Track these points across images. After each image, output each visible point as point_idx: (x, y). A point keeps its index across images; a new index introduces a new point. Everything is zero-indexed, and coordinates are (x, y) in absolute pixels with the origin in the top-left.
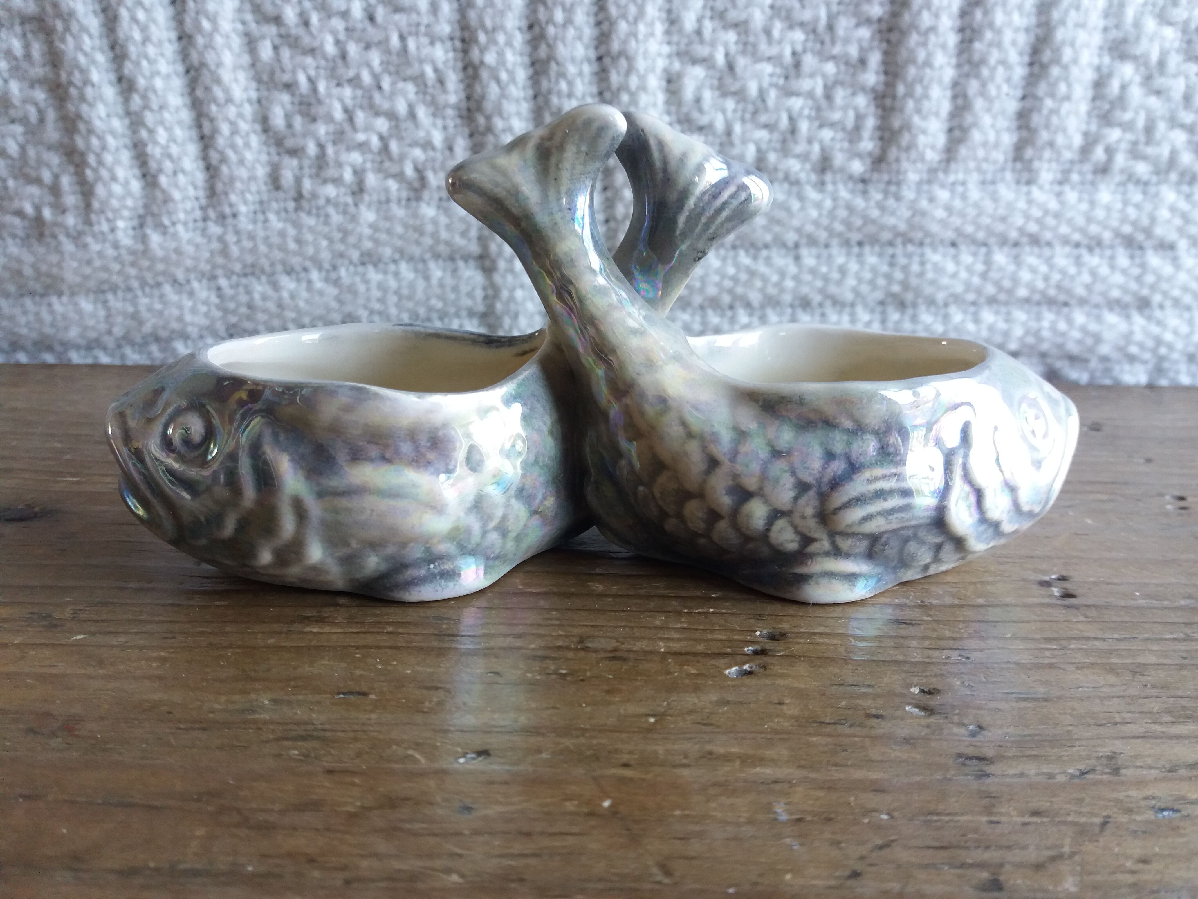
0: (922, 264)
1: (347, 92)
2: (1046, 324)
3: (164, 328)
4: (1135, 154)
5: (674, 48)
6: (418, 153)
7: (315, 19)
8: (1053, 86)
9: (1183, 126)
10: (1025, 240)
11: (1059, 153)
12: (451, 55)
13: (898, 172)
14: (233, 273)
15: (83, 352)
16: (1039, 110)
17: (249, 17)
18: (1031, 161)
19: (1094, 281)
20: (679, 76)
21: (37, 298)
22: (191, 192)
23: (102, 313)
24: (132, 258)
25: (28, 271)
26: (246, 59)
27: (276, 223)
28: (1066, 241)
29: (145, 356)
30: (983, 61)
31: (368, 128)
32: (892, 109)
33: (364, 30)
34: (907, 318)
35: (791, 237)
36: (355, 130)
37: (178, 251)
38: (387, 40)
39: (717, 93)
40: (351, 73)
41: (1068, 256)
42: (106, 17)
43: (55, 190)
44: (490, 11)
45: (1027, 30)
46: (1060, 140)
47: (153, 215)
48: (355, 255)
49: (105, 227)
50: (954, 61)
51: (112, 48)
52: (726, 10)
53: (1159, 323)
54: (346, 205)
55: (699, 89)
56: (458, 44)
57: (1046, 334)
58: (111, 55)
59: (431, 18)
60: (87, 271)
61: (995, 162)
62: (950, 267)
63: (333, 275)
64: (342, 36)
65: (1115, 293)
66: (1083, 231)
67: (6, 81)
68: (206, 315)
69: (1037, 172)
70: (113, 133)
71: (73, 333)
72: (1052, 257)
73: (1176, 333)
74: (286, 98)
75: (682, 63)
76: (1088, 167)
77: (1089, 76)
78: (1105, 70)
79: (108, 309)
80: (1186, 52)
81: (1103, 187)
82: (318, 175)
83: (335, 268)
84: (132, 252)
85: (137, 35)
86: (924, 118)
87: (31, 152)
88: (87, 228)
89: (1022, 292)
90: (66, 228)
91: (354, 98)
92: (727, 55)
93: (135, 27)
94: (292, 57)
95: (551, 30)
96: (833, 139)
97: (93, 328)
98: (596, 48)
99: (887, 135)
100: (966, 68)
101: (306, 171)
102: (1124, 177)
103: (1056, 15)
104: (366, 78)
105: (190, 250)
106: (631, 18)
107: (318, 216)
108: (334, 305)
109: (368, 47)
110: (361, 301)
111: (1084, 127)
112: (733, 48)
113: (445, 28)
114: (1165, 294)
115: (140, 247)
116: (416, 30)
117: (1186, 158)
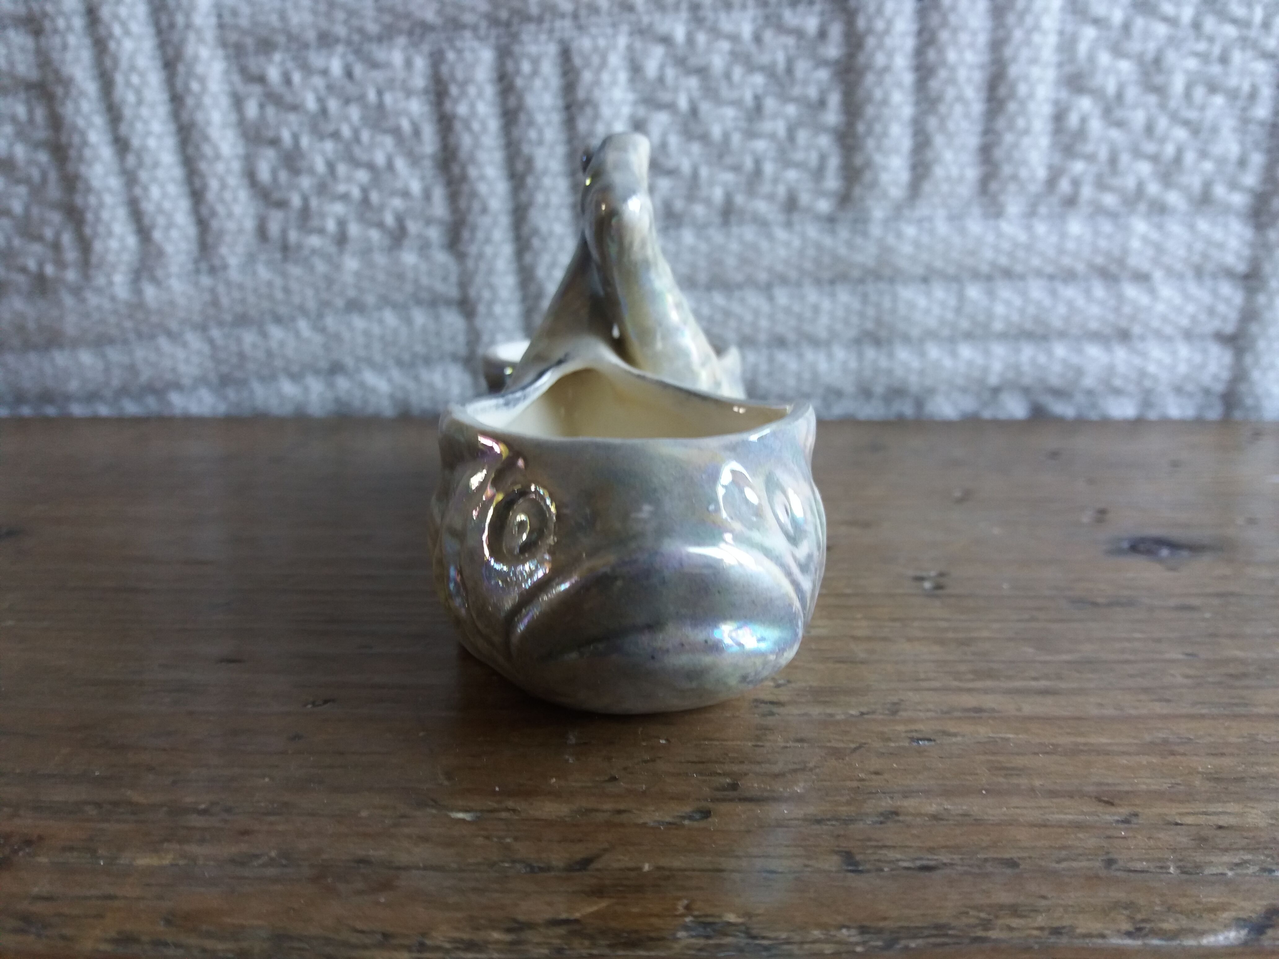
0: (894, 300)
1: (329, 146)
2: (1025, 358)
3: (159, 378)
4: (1101, 185)
5: (639, 95)
6: (397, 203)
7: (297, 77)
8: (1012, 120)
9: (1146, 157)
10: (997, 273)
11: (1024, 187)
12: (426, 108)
13: (864, 210)
14: (224, 323)
15: (83, 405)
16: (1001, 145)
17: (236, 78)
18: (996, 195)
19: (1071, 313)
21: (40, 352)
22: (184, 245)
23: (101, 365)
24: (128, 311)
25: (31, 325)
26: (233, 117)
27: (264, 273)
28: (1039, 273)
29: (141, 407)
30: (940, 98)
31: (349, 179)
32: (854, 148)
33: (342, 86)
34: (883, 355)
35: (763, 277)
36: (336, 181)
37: (171, 303)
38: (365, 95)
39: (683, 138)
40: (331, 128)
41: (1043, 289)
42: (103, 82)
43: (56, 246)
44: (460, 66)
45: (981, 67)
46: (1024, 173)
47: (148, 269)
48: (340, 303)
49: (102, 281)
50: (912, 99)
51: (109, 110)
52: (686, 56)
53: (1142, 355)
54: (331, 254)
56: (432, 97)
57: (1025, 367)
58: (107, 117)
59: (406, 73)
60: (86, 324)
61: (961, 197)
62: (923, 302)
63: (320, 323)
64: (323, 93)
65: (1094, 325)
66: (1055, 263)
67: (11, 144)
68: (200, 365)
69: (1004, 205)
70: (109, 191)
71: (73, 385)
72: (1026, 290)
73: (1159, 364)
74: (271, 153)
75: (647, 109)
76: (1054, 200)
77: (1047, 110)
78: (1063, 105)
79: (107, 361)
80: (1144, 83)
81: (1072, 219)
82: (302, 226)
83: (321, 316)
84: (128, 305)
85: (131, 98)
86: (886, 155)
87: (35, 211)
88: (86, 283)
89: (998, 326)
90: (67, 283)
91: (336, 151)
92: (690, 100)
93: (129, 90)
94: (276, 115)
95: (519, 82)
96: (798, 180)
97: (93, 380)
98: (564, 97)
99: (850, 174)
100: (925, 105)
101: (292, 222)
102: (1092, 209)
104: (346, 131)
105: (183, 301)
106: (594, 68)
107: (304, 266)
108: (321, 352)
109: (347, 102)
110: (347, 348)
111: (1047, 160)
112: (696, 94)
113: (419, 82)
114: (1145, 325)
115: (136, 300)
116: (391, 84)
117: (1153, 188)
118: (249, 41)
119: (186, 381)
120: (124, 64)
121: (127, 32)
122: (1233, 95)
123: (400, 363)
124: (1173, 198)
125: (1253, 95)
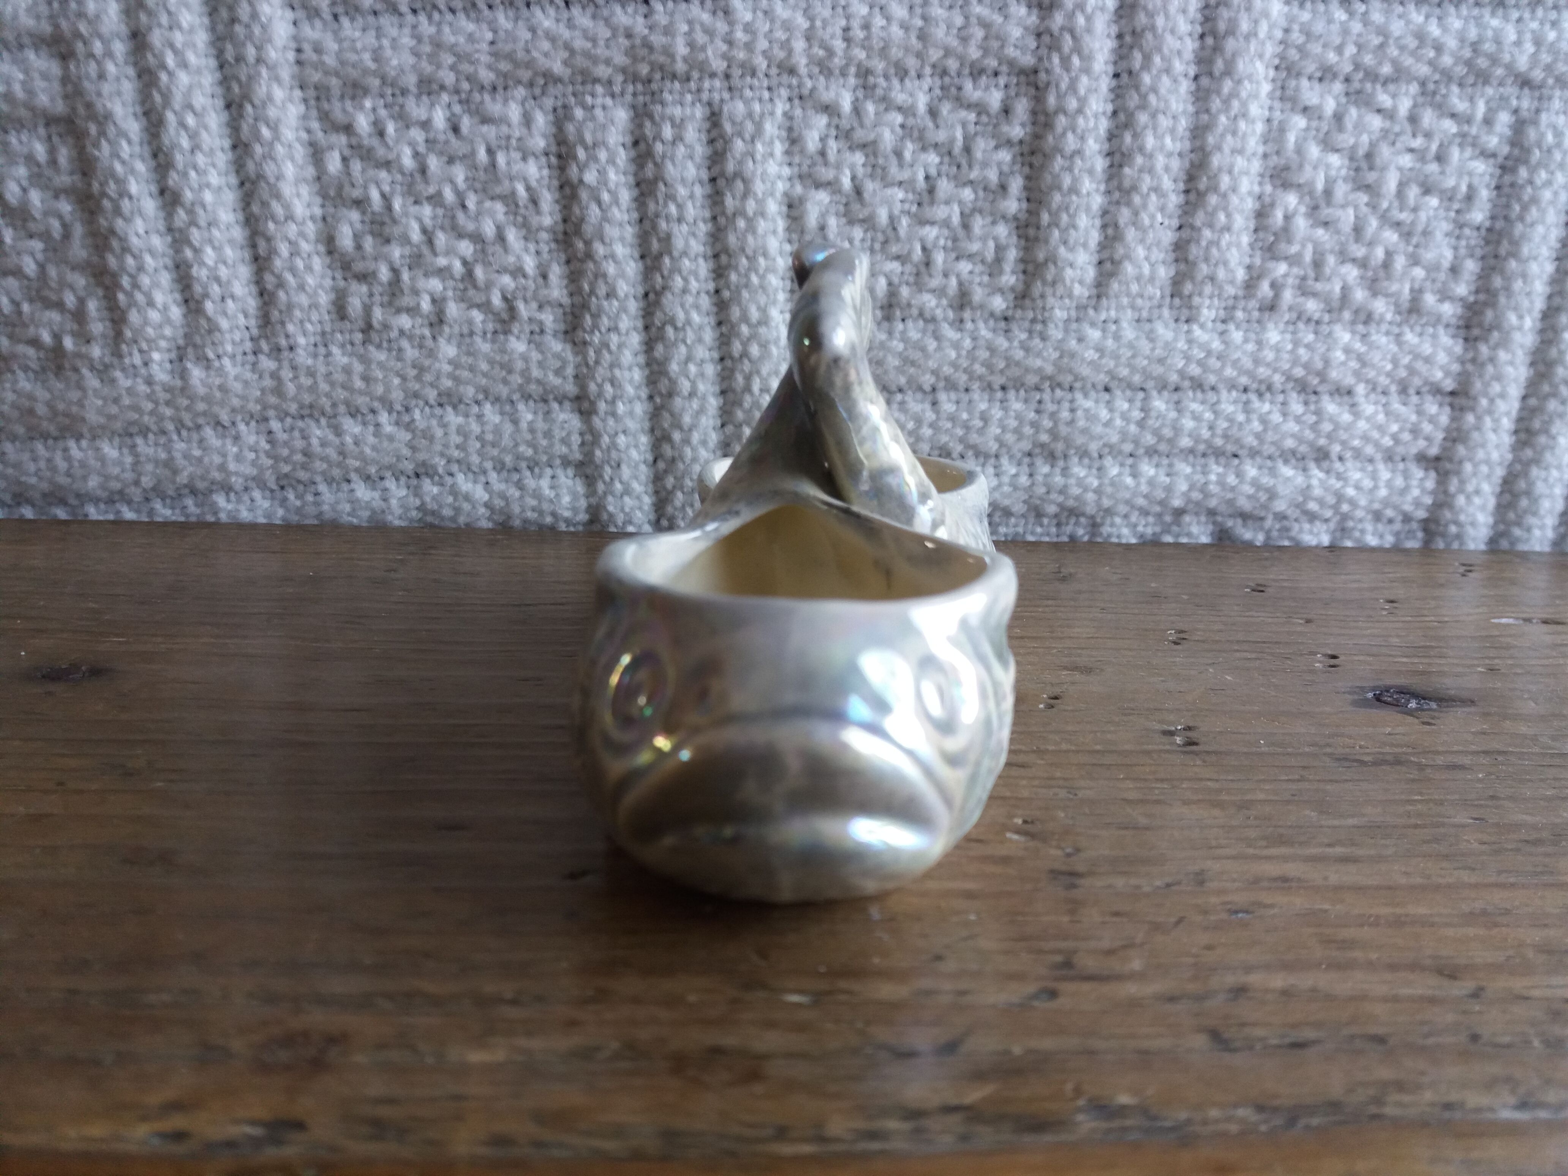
0: (1072, 410)
1: (427, 211)
2: (1213, 477)
3: (203, 478)
4: (1303, 290)
5: (796, 169)
6: (507, 280)
7: (391, 128)
8: (1213, 214)
9: (1354, 260)
10: (1187, 384)
11: (1221, 288)
12: (546, 172)
13: (1044, 308)
14: (287, 414)
15: (102, 506)
16: (1198, 242)
17: (315, 125)
18: (1190, 296)
19: (1265, 430)
20: (802, 200)
21: (50, 442)
22: (242, 321)
23: (129, 460)
24: (168, 396)
25: (41, 410)
26: (310, 172)
27: (340, 357)
28: (1232, 385)
29: (177, 511)
30: (1134, 188)
31: (450, 252)
32: (1037, 239)
33: (447, 142)
34: (1058, 470)
35: (928, 380)
36: (435, 254)
37: (223, 388)
38: (473, 154)
39: (844, 220)
40: (431, 190)
41: (1235, 402)
42: (149, 120)
43: (79, 315)
44: (590, 125)
45: (1180, 155)
46: (1221, 274)
47: (195, 346)
48: (432, 395)
49: (137, 359)
50: (1102, 187)
51: (155, 156)
52: (852, 129)
53: (1339, 477)
54: (423, 337)
55: (823, 215)
56: (553, 160)
57: (1213, 488)
58: (153, 163)
59: (525, 131)
60: (114, 410)
61: (1150, 298)
62: (1104, 414)
63: (406, 418)
64: (422, 149)
65: (1290, 443)
66: (1250, 374)
67: (24, 190)
68: (254, 463)
69: (1198, 308)
70: (151, 252)
71: (93, 483)
72: (1218, 402)
73: (1358, 487)
74: (355, 215)
75: (805, 187)
76: (1253, 304)
77: (1250, 204)
78: (1267, 200)
79: (136, 455)
80: (1354, 180)
81: (1270, 325)
82: (390, 303)
83: (407, 410)
84: (168, 389)
85: (185, 143)
86: (1071, 250)
87: (52, 272)
88: (115, 361)
89: (1185, 442)
90: (91, 360)
91: (434, 217)
92: (853, 178)
93: (183, 133)
94: (364, 171)
95: (659, 148)
96: (971, 272)
97: (117, 478)
98: (709, 168)
99: (1030, 268)
100: (1117, 195)
101: (377, 298)
102: (1294, 315)
103: (1211, 140)
104: (449, 195)
105: (238, 387)
106: (747, 137)
107: (390, 350)
108: (406, 452)
109: (451, 161)
110: (438, 448)
111: (1247, 261)
112: (860, 171)
113: (539, 143)
114: (1344, 443)
115: (179, 383)
116: (506, 143)
117: (1359, 295)
118: (334, 82)
119: (237, 482)
120: (177, 101)
121: (184, 65)
122: (1448, 197)
123: (500, 467)
124: (1380, 306)
125: (1470, 197)
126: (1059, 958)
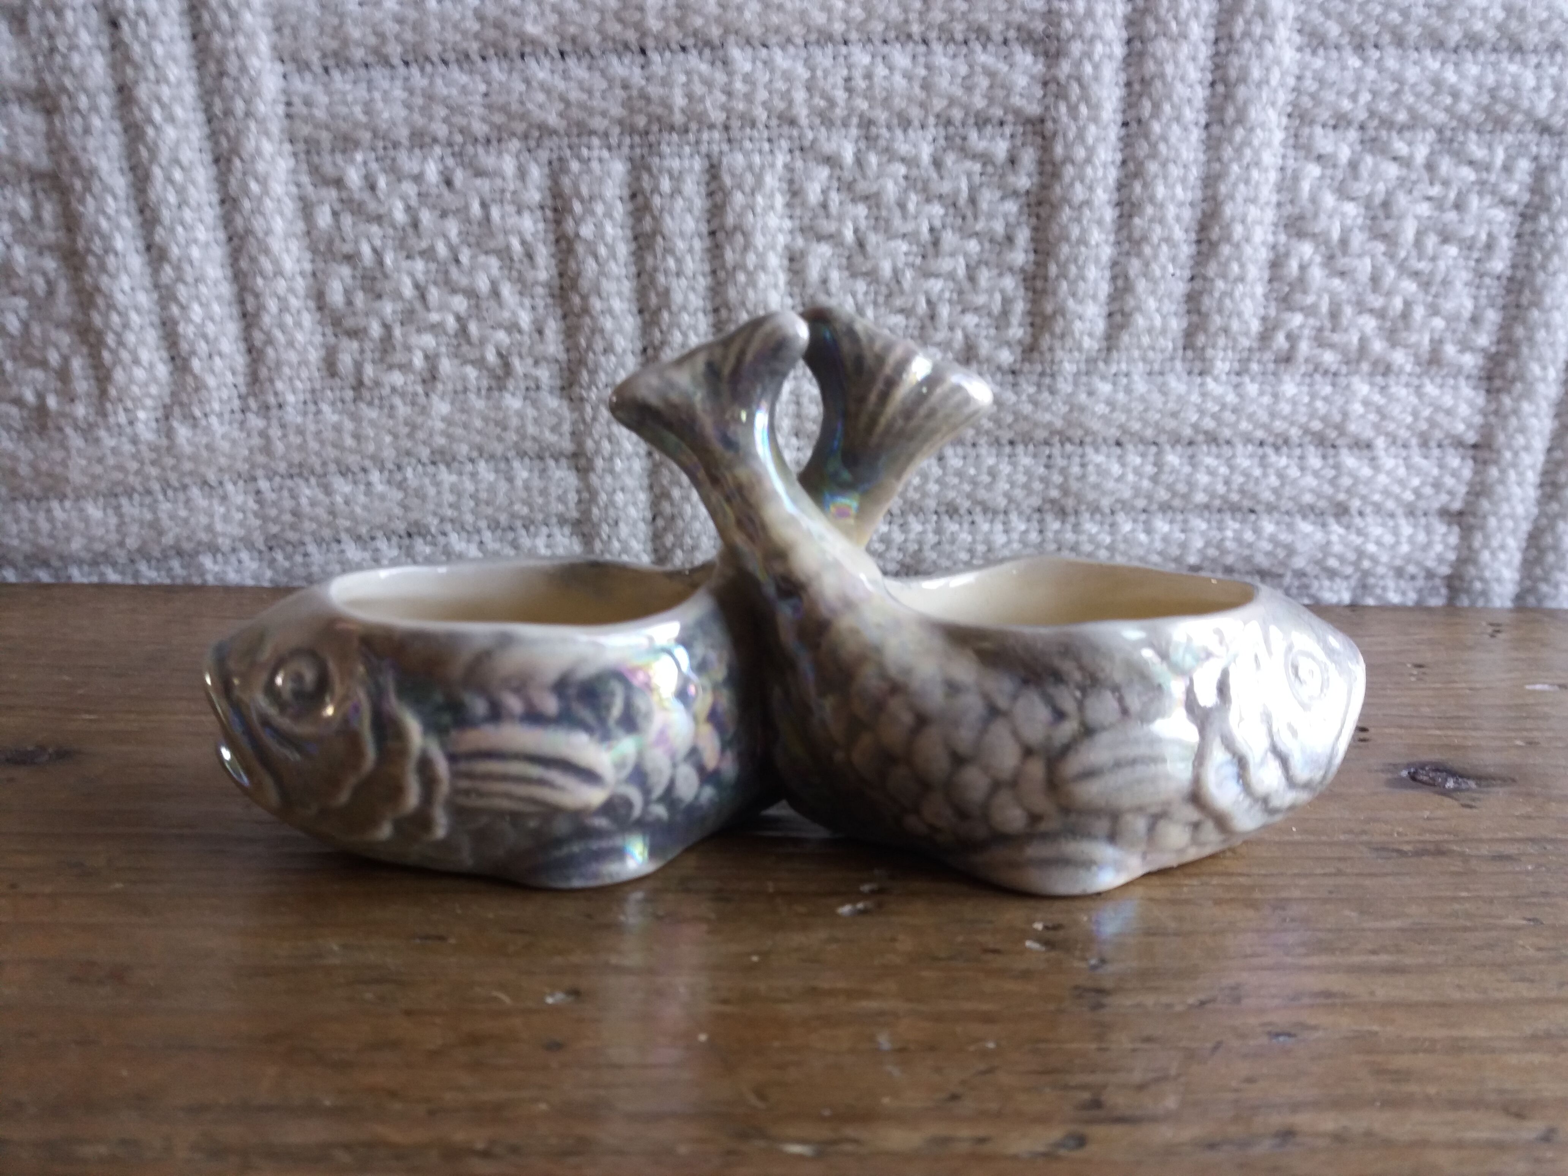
0: (1083, 465)
1: (419, 265)
2: (1229, 534)
3: (189, 539)
4: (1320, 341)
5: (797, 222)
6: (501, 336)
7: (382, 182)
8: (1226, 264)
9: (1371, 311)
10: (1201, 438)
11: (1235, 340)
12: (541, 226)
13: (1052, 362)
14: (276, 473)
15: (86, 568)
16: (1211, 293)
17: (305, 179)
18: (1203, 349)
19: (1283, 485)
20: (803, 254)
21: (33, 503)
22: (229, 378)
23: (113, 521)
24: (154, 456)
25: (24, 470)
26: (300, 226)
27: (330, 415)
28: (1248, 439)
29: (163, 573)
30: (1145, 238)
31: (443, 307)
32: (1044, 291)
33: (439, 196)
34: (1069, 527)
36: (427, 309)
37: (209, 447)
38: (467, 207)
39: (846, 274)
40: (424, 244)
41: (1251, 456)
42: (135, 176)
43: (64, 374)
44: (586, 177)
45: (1192, 204)
46: (1235, 325)
47: (181, 404)
48: (425, 453)
49: (122, 418)
50: (1112, 238)
51: (141, 211)
52: (855, 180)
53: (1360, 532)
54: (415, 394)
55: (825, 269)
56: (549, 214)
57: (1230, 545)
58: (139, 219)
59: (519, 184)
60: (98, 469)
61: (1162, 351)
62: (1116, 469)
63: (398, 477)
64: (414, 202)
65: (1308, 498)
66: (1267, 428)
67: (8, 247)
68: (242, 524)
69: (1211, 360)
70: (138, 310)
71: (76, 545)
72: (1234, 456)
73: (1379, 543)
74: (345, 271)
75: (806, 240)
76: (1268, 356)
77: (1264, 254)
78: (1282, 250)
79: (120, 516)
80: (1371, 229)
81: (1286, 378)
82: (382, 360)
83: (399, 468)
84: (154, 449)
85: (172, 198)
86: (1081, 302)
87: (36, 330)
88: (100, 420)
89: (1200, 497)
90: (75, 420)
91: (427, 272)
92: (856, 231)
93: (170, 188)
94: (354, 224)
95: (657, 201)
96: (977, 326)
97: (101, 539)
98: (709, 221)
99: (1038, 320)
100: (1126, 246)
101: (368, 355)
102: (1311, 367)
103: (1223, 189)
104: (442, 250)
105: (225, 446)
106: (747, 189)
107: (381, 407)
108: (398, 511)
109: (444, 214)
110: (431, 506)
111: (1262, 311)
112: (863, 224)
113: (534, 196)
114: (1364, 498)
115: (164, 442)
116: (500, 196)
117: (1378, 346)
118: (325, 137)
119: (224, 543)
120: (164, 156)
121: (171, 119)
122: (1468, 245)
123: (495, 526)
124: (1399, 357)
125: (1490, 246)
126: (1086, 1096)
